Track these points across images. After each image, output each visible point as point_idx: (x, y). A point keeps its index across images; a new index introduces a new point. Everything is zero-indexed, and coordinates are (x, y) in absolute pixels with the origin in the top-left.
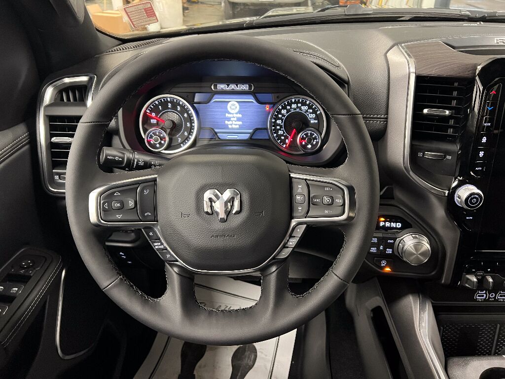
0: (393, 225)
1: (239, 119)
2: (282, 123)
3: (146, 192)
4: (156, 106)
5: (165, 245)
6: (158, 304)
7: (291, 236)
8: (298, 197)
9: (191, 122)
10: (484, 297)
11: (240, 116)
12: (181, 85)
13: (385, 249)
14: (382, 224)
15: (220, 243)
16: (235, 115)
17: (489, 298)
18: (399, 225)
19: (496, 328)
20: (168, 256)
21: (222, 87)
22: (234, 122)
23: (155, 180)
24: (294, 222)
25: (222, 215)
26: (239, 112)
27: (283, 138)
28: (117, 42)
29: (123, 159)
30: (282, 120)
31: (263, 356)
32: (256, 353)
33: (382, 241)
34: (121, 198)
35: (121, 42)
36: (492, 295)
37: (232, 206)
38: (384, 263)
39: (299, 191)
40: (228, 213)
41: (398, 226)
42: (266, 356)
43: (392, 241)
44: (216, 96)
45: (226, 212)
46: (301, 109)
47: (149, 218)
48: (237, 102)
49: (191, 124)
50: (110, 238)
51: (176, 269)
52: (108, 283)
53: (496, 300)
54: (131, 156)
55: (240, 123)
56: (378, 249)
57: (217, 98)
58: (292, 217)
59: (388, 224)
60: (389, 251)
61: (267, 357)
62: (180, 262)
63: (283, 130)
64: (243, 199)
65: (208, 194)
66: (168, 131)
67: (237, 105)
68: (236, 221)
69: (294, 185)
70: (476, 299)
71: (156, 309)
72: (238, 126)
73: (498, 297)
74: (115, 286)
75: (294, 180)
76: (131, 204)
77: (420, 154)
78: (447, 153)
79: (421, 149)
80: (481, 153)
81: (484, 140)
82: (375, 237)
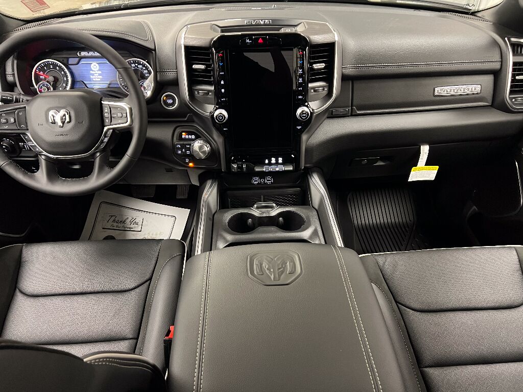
0: (190, 137)
1: (99, 75)
3: (20, 114)
4: (42, 67)
5: (35, 143)
6: (34, 176)
7: (105, 137)
8: (106, 114)
9: (67, 77)
10: (257, 182)
11: (100, 72)
12: (57, 53)
13: (186, 151)
14: (183, 137)
15: (60, 139)
16: (96, 72)
17: (261, 182)
18: (193, 137)
20: (37, 149)
21: (83, 54)
22: (96, 77)
23: (25, 107)
24: (106, 129)
25: (60, 124)
26: (99, 70)
28: (22, 23)
29: (13, 98)
33: (183, 146)
34: (6, 117)
35: (25, 23)
36: (262, 180)
37: (65, 119)
38: (187, 160)
39: (106, 111)
40: (63, 123)
43: (189, 146)
44: (82, 60)
45: (62, 122)
46: (138, 67)
47: (23, 128)
48: (97, 63)
49: (67, 79)
50: (20, 155)
51: (43, 157)
52: (3, 163)
53: (265, 183)
54: (18, 97)
55: (101, 77)
56: (182, 151)
57: (83, 61)
58: (104, 126)
59: (187, 137)
60: (188, 152)
62: (45, 153)
64: (71, 115)
65: (51, 113)
66: (52, 83)
67: (97, 65)
68: (68, 127)
69: (104, 108)
70: (253, 183)
71: (32, 178)
72: (99, 79)
73: (266, 181)
74: (6, 165)
75: (103, 105)
76: (12, 120)
77: (196, 93)
78: (209, 91)
79: (196, 90)
80: (223, 90)
81: (222, 82)
82: (178, 144)
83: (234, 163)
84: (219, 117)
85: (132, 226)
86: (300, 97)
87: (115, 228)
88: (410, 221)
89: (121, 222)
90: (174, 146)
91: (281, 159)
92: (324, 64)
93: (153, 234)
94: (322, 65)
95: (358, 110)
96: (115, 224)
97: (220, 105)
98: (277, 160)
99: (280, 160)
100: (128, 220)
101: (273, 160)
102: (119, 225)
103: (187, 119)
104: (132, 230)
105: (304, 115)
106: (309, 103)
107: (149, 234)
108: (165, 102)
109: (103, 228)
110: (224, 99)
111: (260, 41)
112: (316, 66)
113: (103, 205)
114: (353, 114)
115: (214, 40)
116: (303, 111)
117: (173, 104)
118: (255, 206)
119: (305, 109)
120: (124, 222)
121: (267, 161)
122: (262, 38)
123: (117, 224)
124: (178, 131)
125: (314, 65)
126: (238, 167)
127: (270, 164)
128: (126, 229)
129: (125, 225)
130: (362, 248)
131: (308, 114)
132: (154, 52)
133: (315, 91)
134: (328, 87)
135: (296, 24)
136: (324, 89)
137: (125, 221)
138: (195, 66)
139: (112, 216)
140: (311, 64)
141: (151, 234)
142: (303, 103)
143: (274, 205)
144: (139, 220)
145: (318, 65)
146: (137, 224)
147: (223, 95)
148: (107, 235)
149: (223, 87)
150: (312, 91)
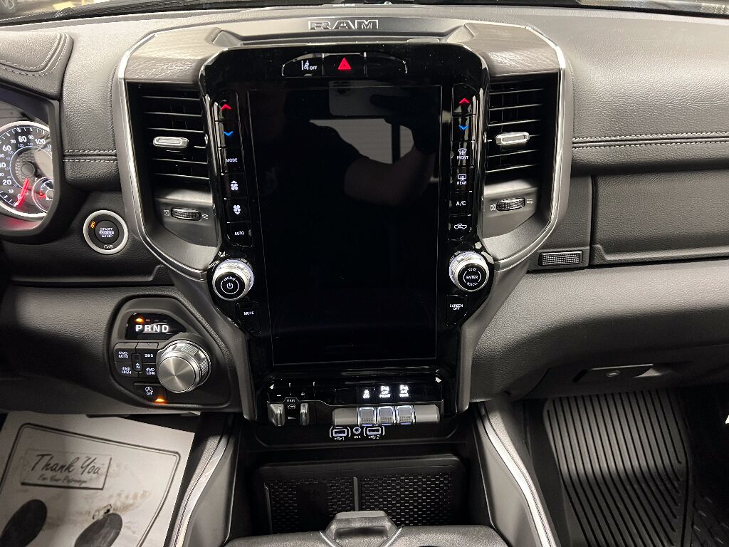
0: (156, 328)
2: (8, 166)
10: (346, 434)
13: (143, 368)
14: (138, 328)
17: (353, 434)
18: (165, 328)
19: (352, 484)
27: (11, 191)
30: (7, 162)
31: (130, 533)
32: (120, 529)
33: (137, 355)
36: (357, 430)
38: (149, 391)
41: (163, 331)
42: (134, 532)
43: (152, 355)
46: (36, 144)
53: (363, 437)
56: (133, 368)
59: (148, 329)
60: (150, 372)
61: (135, 535)
63: (11, 179)
70: (333, 437)
73: (366, 432)
77: (167, 212)
78: (202, 209)
79: (167, 205)
80: (237, 209)
81: (235, 186)
82: (123, 350)
83: (275, 401)
84: (225, 283)
85: (86, 476)
86: (460, 226)
87: (48, 482)
88: (679, 462)
89: (62, 467)
90: (111, 354)
91: (407, 388)
92: (526, 134)
93: (127, 497)
94: (521, 138)
95: (608, 252)
96: (49, 474)
97: (230, 250)
98: (395, 391)
99: (404, 391)
100: (79, 463)
101: (385, 392)
102: (59, 475)
103: (154, 279)
104: (84, 485)
105: (473, 277)
106: (487, 241)
107: (119, 495)
108: (93, 234)
109: (23, 484)
110: (242, 233)
111: (344, 66)
112: (505, 139)
113: (27, 431)
114: (597, 262)
115: (206, 63)
116: (467, 267)
117: (115, 240)
118: (334, 527)
119: (476, 259)
120: (68, 468)
121: (366, 394)
122: (349, 58)
123: (53, 473)
124: (126, 310)
125: (499, 137)
126: (287, 412)
127: (376, 401)
128: (72, 484)
129: (71, 476)
130: (586, 537)
131: (483, 272)
132: (56, 103)
133: (500, 207)
134: (534, 196)
135: (443, 30)
136: (524, 203)
137: (71, 465)
138: (160, 141)
139: (43, 456)
140: (492, 133)
141: (123, 496)
142: (469, 241)
143: (387, 524)
144: (101, 463)
145: (513, 135)
146: (96, 471)
147: (238, 222)
148: (28, 500)
149: (236, 197)
150: (494, 207)
